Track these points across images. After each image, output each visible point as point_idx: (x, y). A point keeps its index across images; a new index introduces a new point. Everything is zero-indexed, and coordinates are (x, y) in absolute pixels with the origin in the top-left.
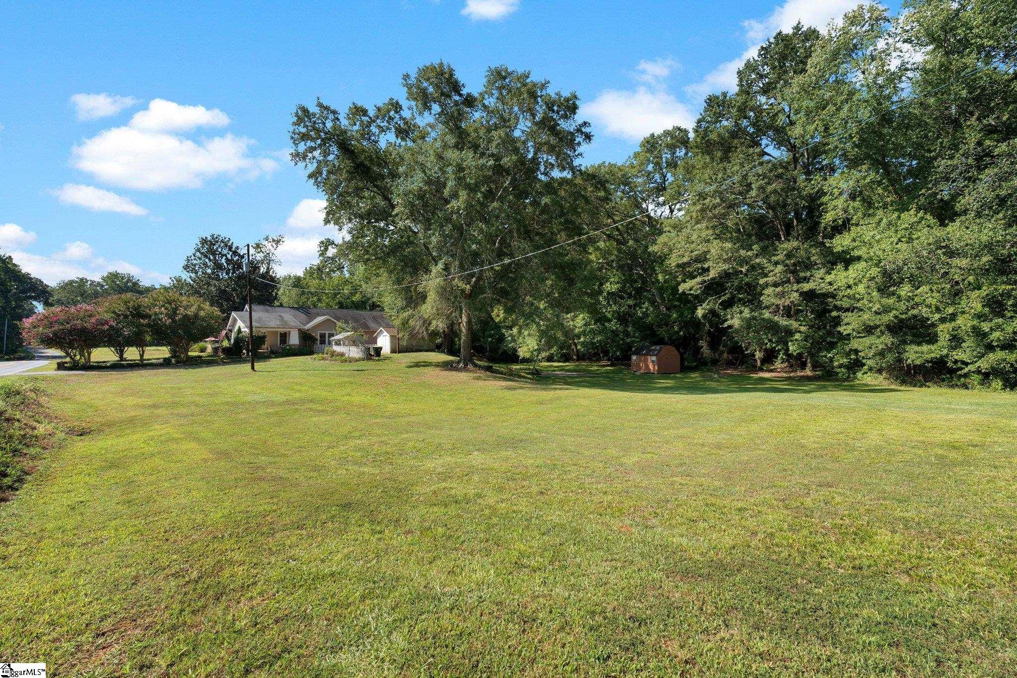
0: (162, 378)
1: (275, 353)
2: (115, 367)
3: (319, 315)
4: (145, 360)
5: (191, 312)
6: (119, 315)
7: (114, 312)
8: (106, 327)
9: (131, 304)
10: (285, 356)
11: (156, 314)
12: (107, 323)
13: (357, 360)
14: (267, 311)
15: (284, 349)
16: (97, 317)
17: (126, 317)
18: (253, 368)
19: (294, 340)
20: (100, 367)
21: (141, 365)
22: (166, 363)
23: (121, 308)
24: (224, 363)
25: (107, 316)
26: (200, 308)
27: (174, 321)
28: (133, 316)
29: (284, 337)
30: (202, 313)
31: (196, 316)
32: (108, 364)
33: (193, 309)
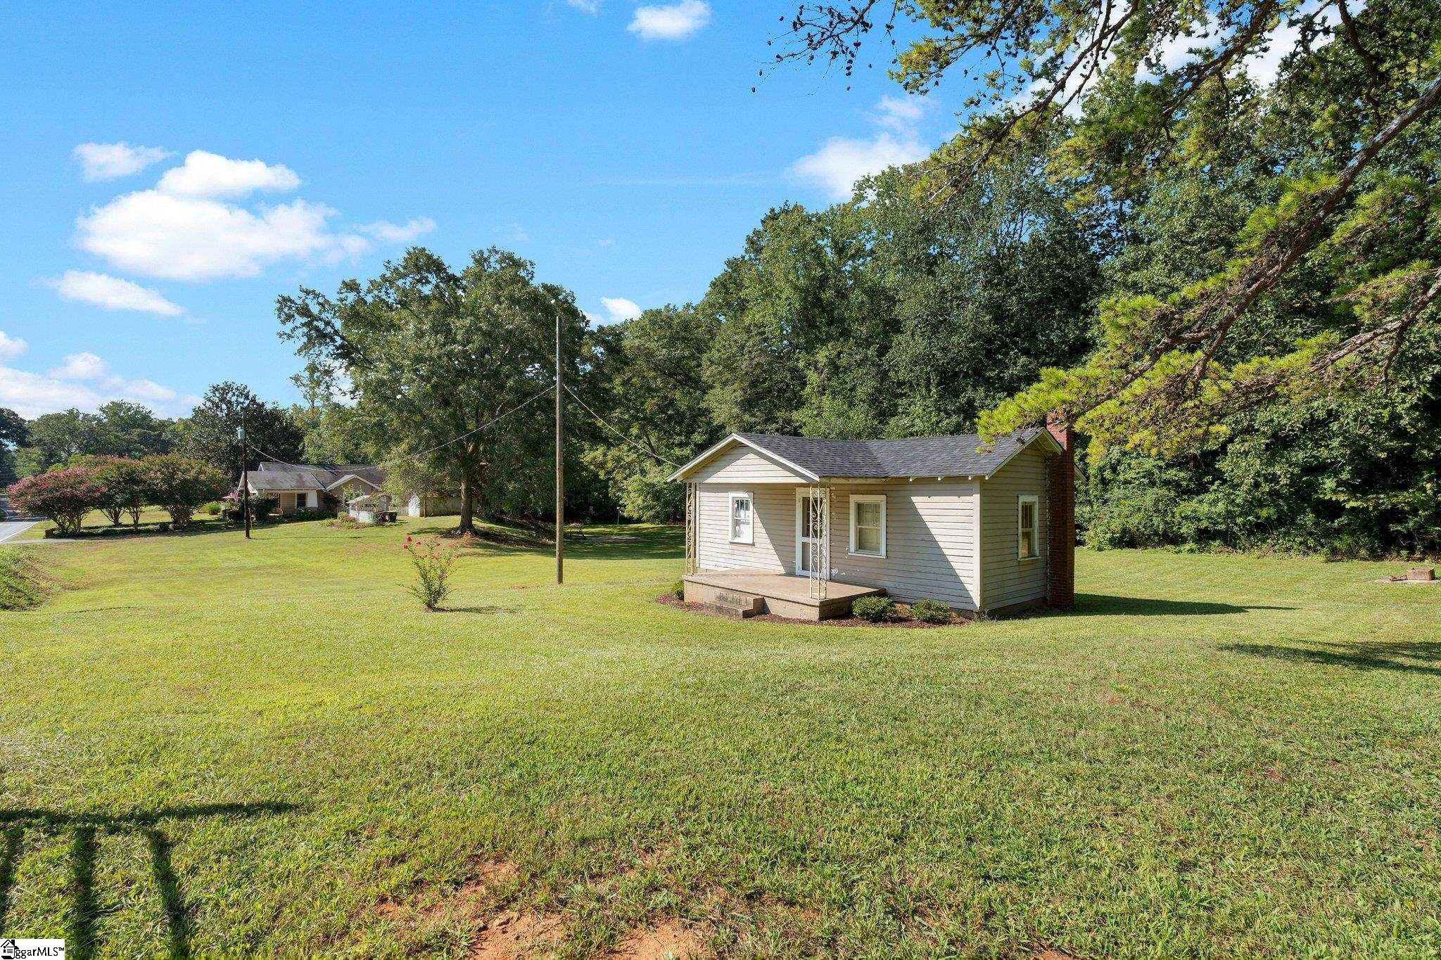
0: (153, 546)
1: (290, 518)
2: (108, 534)
3: (347, 473)
4: (141, 525)
5: (190, 476)
6: (111, 482)
7: (106, 479)
8: (97, 494)
9: (124, 470)
10: (298, 521)
11: (151, 478)
12: (98, 489)
13: (365, 526)
14: (285, 470)
15: (299, 513)
16: (88, 484)
17: (119, 483)
18: (248, 535)
19: (312, 502)
20: (91, 534)
21: (135, 531)
22: (163, 529)
23: (113, 474)
24: (229, 529)
25: (99, 483)
26: (200, 472)
27: (171, 486)
28: (126, 482)
29: (302, 498)
30: (203, 477)
31: (196, 480)
32: (100, 531)
33: (193, 473)
